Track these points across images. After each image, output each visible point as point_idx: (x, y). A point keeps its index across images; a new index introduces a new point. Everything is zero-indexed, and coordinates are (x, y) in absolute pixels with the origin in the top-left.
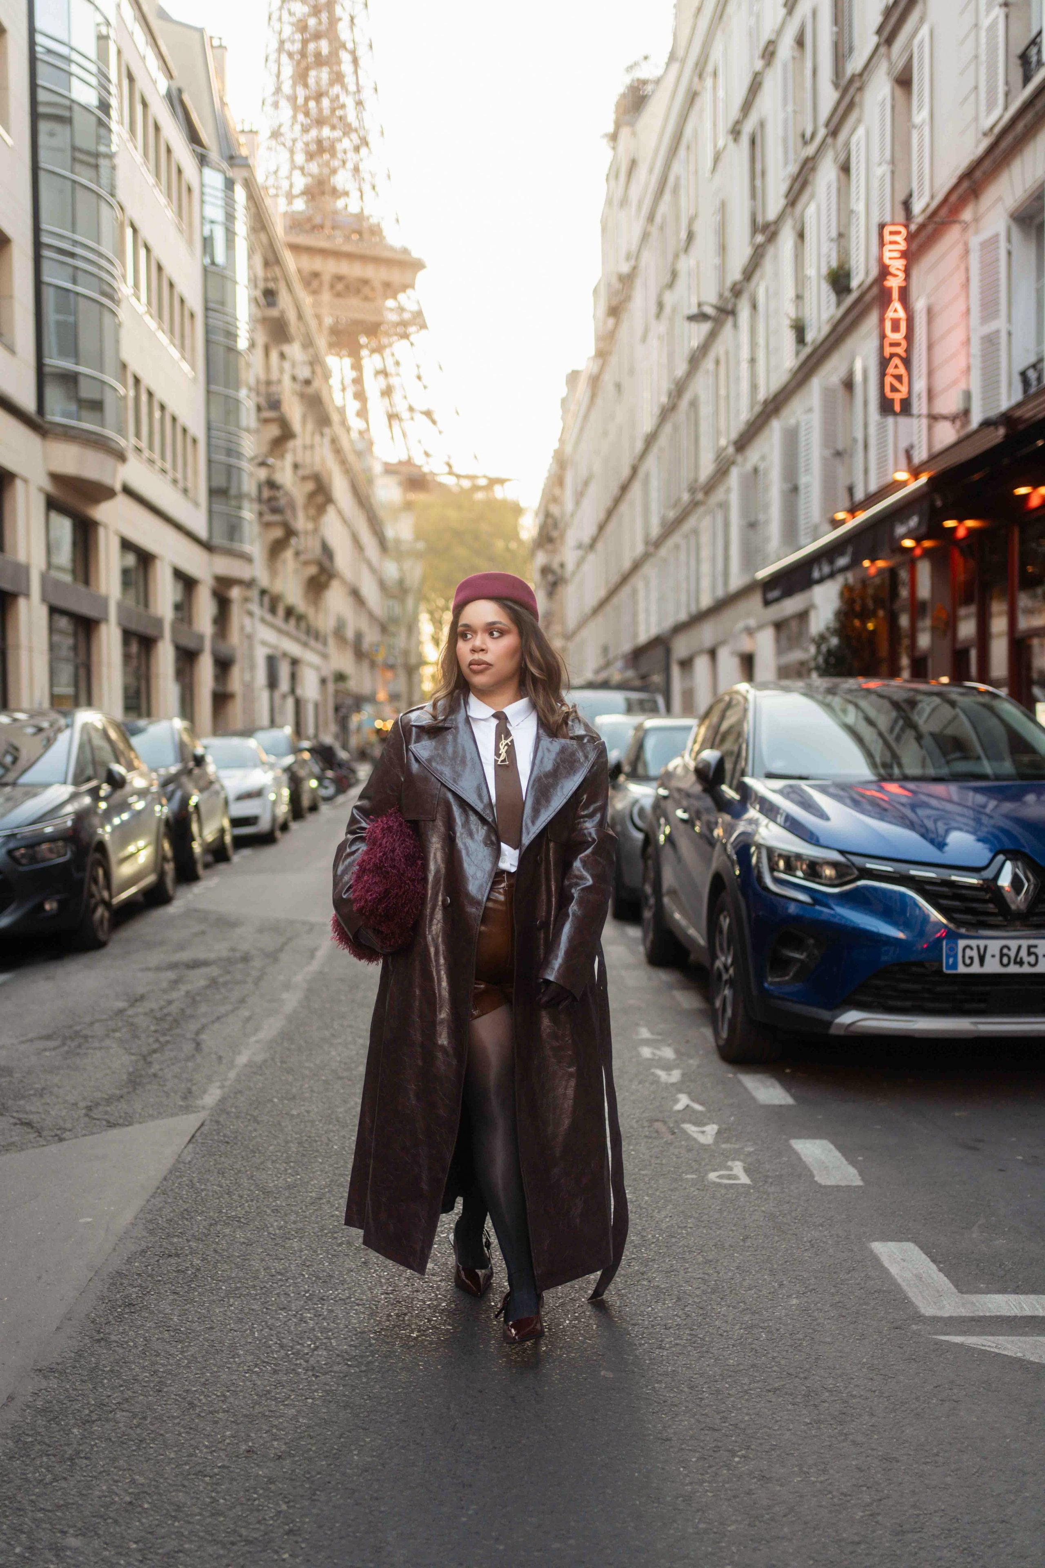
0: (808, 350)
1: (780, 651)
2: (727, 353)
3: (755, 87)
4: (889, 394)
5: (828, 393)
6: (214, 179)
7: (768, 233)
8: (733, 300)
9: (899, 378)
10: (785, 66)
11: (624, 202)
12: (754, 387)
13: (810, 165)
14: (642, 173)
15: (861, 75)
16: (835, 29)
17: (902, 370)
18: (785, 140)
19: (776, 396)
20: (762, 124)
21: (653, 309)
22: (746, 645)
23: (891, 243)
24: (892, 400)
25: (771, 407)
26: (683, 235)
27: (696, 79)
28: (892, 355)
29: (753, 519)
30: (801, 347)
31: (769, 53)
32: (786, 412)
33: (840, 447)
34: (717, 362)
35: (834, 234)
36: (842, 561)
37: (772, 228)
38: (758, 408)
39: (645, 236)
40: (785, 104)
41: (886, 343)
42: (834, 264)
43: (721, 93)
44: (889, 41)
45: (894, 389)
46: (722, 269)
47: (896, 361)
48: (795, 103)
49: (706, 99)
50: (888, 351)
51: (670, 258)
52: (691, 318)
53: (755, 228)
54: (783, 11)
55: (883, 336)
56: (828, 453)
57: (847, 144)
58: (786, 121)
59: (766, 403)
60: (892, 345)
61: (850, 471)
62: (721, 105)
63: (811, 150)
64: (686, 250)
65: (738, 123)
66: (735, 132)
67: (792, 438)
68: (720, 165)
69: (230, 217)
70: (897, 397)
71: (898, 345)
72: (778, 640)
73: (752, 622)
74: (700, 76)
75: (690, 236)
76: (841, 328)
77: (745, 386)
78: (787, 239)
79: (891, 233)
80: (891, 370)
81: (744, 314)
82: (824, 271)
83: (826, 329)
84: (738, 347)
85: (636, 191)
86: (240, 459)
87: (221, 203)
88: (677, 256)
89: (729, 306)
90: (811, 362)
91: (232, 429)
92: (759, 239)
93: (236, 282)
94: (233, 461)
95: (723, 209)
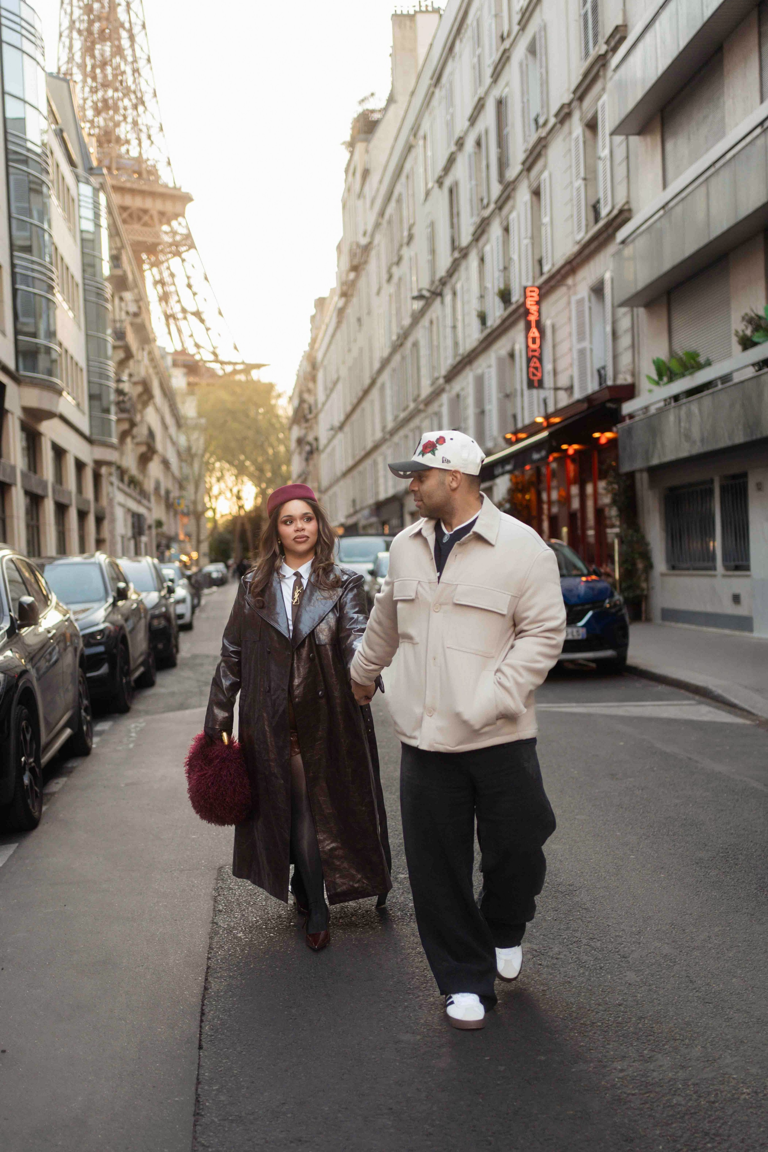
0: (488, 331)
2: (438, 318)
3: (451, 160)
4: (532, 377)
5: (500, 361)
6: (86, 190)
7: (462, 253)
8: (441, 286)
9: (536, 368)
10: (470, 156)
11: (360, 195)
12: (456, 344)
13: (486, 222)
14: (374, 178)
15: (514, 182)
16: (499, 150)
17: (538, 364)
18: (471, 201)
19: (470, 353)
20: (457, 184)
21: (385, 277)
23: (531, 296)
24: (534, 380)
25: (467, 360)
26: (406, 234)
27: (412, 138)
28: (533, 356)
30: (484, 327)
31: (460, 143)
32: (475, 364)
33: (508, 392)
34: (431, 322)
35: (501, 267)
36: (508, 467)
37: (464, 251)
38: (458, 358)
39: (377, 225)
40: (470, 177)
41: (530, 349)
42: (502, 286)
43: (429, 153)
44: (529, 169)
45: (534, 375)
46: (433, 264)
47: (535, 359)
48: (476, 180)
49: (419, 152)
50: (530, 354)
51: (396, 245)
52: (414, 298)
53: (454, 248)
54: (467, 124)
55: (527, 347)
56: (501, 395)
57: (507, 217)
58: (471, 189)
59: (463, 356)
60: (532, 351)
61: (514, 406)
62: (429, 162)
63: (486, 213)
64: (408, 243)
65: (440, 177)
66: (440, 182)
67: (480, 381)
68: (430, 198)
69: (97, 215)
70: (536, 378)
71: (535, 351)
74: (415, 135)
75: (411, 237)
76: (507, 323)
77: (449, 342)
78: (473, 260)
79: (531, 291)
80: (532, 364)
81: (448, 298)
82: (496, 290)
83: (498, 322)
84: (444, 317)
85: (369, 190)
86: (108, 380)
87: (91, 206)
88: (401, 246)
89: (438, 291)
90: (490, 339)
91: (102, 360)
92: (457, 255)
93: (102, 259)
94: (103, 382)
95: (432, 225)
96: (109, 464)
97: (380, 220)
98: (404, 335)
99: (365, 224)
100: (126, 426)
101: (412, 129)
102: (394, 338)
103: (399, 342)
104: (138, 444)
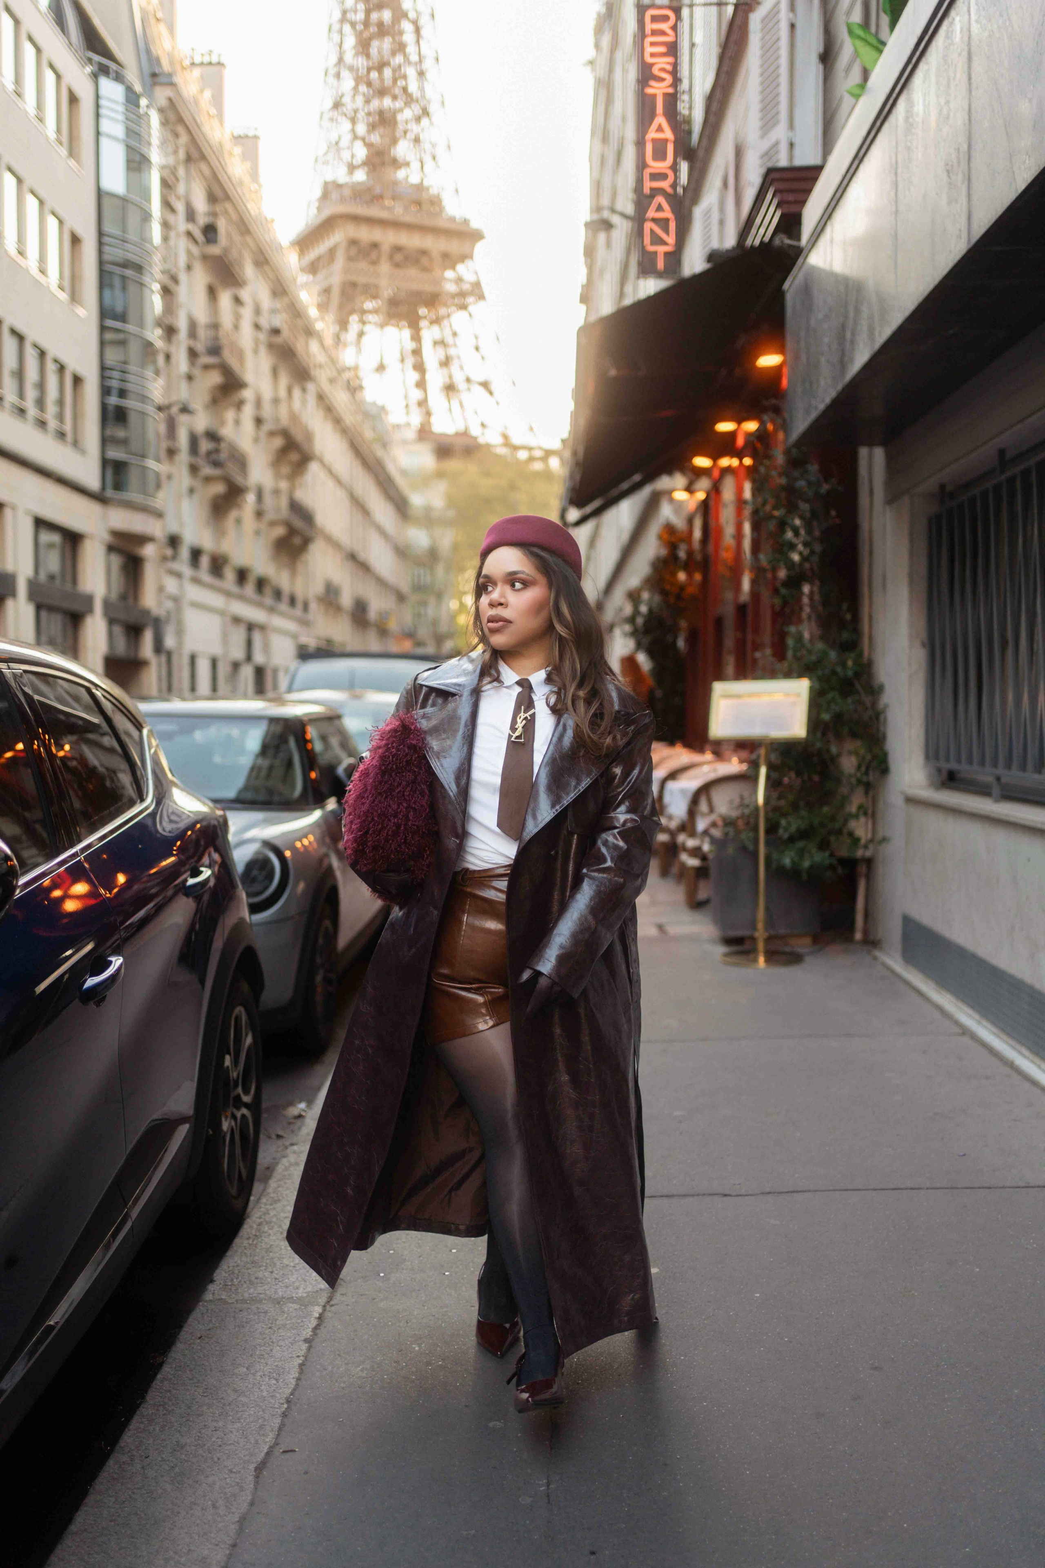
4: (649, 246)
9: (662, 223)
17: (668, 213)
23: (654, 33)
24: (655, 253)
28: (655, 192)
41: (647, 172)
45: (656, 239)
47: (660, 199)
50: (648, 185)
55: (641, 165)
60: (655, 177)
70: (661, 249)
71: (663, 176)
79: (654, 19)
80: (651, 213)
86: (143, 403)
87: (121, 118)
91: (133, 369)
94: (136, 405)
96: (146, 538)
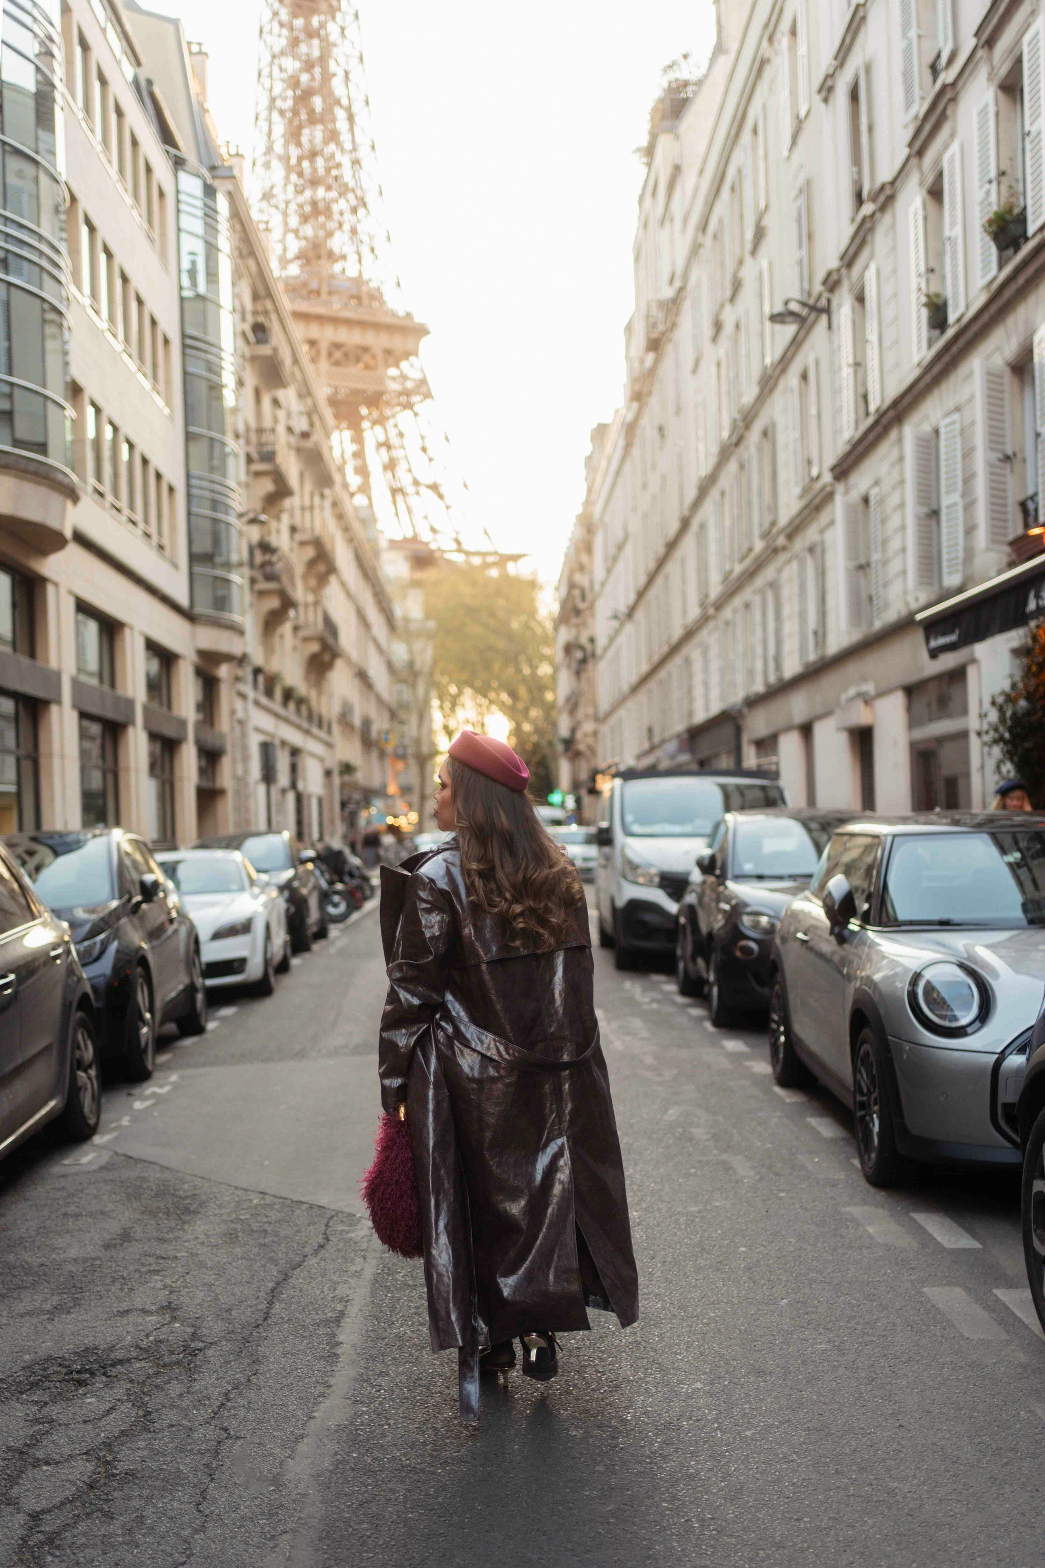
0: (950, 332)
1: (913, 722)
2: (817, 363)
3: (855, 23)
5: (992, 378)
6: (191, 185)
7: (882, 198)
8: (826, 295)
11: (666, 218)
12: (862, 396)
13: (949, 95)
14: (689, 181)
18: (907, 75)
19: (895, 403)
20: (868, 69)
21: (708, 331)
22: (861, 716)
25: (891, 414)
26: (749, 235)
27: (765, 43)
29: (862, 561)
30: (937, 332)
34: (804, 377)
35: (993, 172)
37: (888, 191)
38: (871, 420)
39: (696, 249)
40: (906, 27)
42: (996, 208)
46: (806, 265)
48: (919, 27)
49: (780, 65)
51: (730, 267)
52: (775, 318)
53: (860, 198)
56: (996, 458)
59: (881, 415)
61: (1026, 480)
62: (802, 63)
63: (947, 77)
64: (754, 252)
65: (830, 76)
66: (826, 90)
68: (801, 140)
69: (212, 230)
72: (909, 709)
73: (869, 688)
74: (771, 39)
75: (760, 234)
76: (1008, 293)
77: (848, 397)
78: (911, 200)
81: (843, 309)
83: (979, 302)
84: (834, 352)
85: (678, 206)
86: (227, 513)
87: (200, 213)
88: (741, 262)
89: (823, 303)
90: (955, 349)
91: (216, 477)
92: (868, 208)
93: (219, 306)
94: (220, 516)
95: (807, 190)
96: (227, 658)
97: (700, 239)
98: (747, 419)
99: (673, 264)
100: (274, 603)
101: (766, 25)
102: (725, 434)
103: (734, 439)
104: (306, 640)
